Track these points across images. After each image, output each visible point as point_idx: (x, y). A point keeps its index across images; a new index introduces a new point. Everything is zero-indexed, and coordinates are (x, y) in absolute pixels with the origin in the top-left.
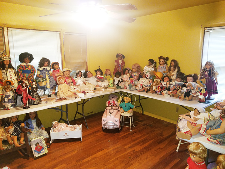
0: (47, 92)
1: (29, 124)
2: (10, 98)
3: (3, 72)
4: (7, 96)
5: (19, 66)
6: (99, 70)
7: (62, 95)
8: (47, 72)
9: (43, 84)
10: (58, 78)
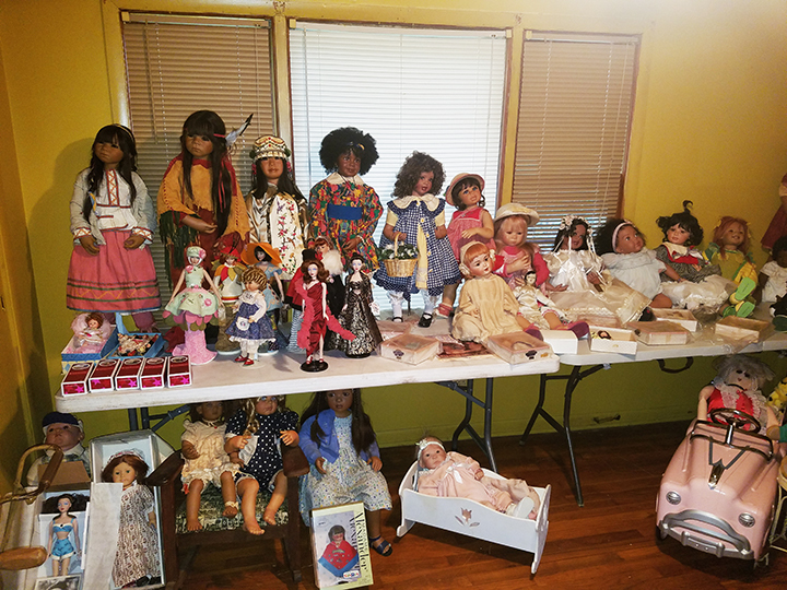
0: (419, 301)
1: (323, 434)
2: (256, 317)
3: (255, 209)
4: (248, 310)
5: (319, 185)
6: (685, 219)
7: (470, 328)
8: (423, 220)
9: (402, 269)
10: (464, 249)
